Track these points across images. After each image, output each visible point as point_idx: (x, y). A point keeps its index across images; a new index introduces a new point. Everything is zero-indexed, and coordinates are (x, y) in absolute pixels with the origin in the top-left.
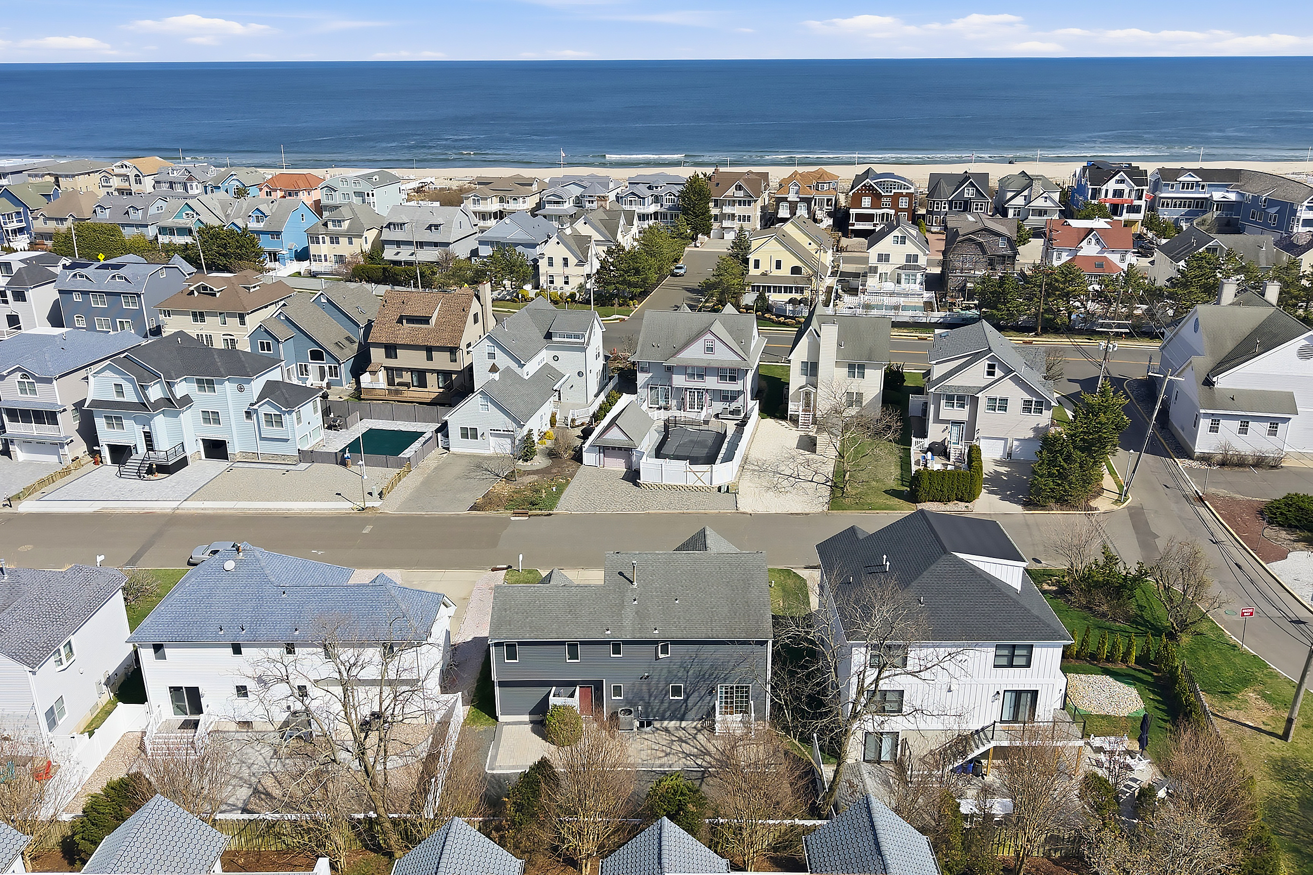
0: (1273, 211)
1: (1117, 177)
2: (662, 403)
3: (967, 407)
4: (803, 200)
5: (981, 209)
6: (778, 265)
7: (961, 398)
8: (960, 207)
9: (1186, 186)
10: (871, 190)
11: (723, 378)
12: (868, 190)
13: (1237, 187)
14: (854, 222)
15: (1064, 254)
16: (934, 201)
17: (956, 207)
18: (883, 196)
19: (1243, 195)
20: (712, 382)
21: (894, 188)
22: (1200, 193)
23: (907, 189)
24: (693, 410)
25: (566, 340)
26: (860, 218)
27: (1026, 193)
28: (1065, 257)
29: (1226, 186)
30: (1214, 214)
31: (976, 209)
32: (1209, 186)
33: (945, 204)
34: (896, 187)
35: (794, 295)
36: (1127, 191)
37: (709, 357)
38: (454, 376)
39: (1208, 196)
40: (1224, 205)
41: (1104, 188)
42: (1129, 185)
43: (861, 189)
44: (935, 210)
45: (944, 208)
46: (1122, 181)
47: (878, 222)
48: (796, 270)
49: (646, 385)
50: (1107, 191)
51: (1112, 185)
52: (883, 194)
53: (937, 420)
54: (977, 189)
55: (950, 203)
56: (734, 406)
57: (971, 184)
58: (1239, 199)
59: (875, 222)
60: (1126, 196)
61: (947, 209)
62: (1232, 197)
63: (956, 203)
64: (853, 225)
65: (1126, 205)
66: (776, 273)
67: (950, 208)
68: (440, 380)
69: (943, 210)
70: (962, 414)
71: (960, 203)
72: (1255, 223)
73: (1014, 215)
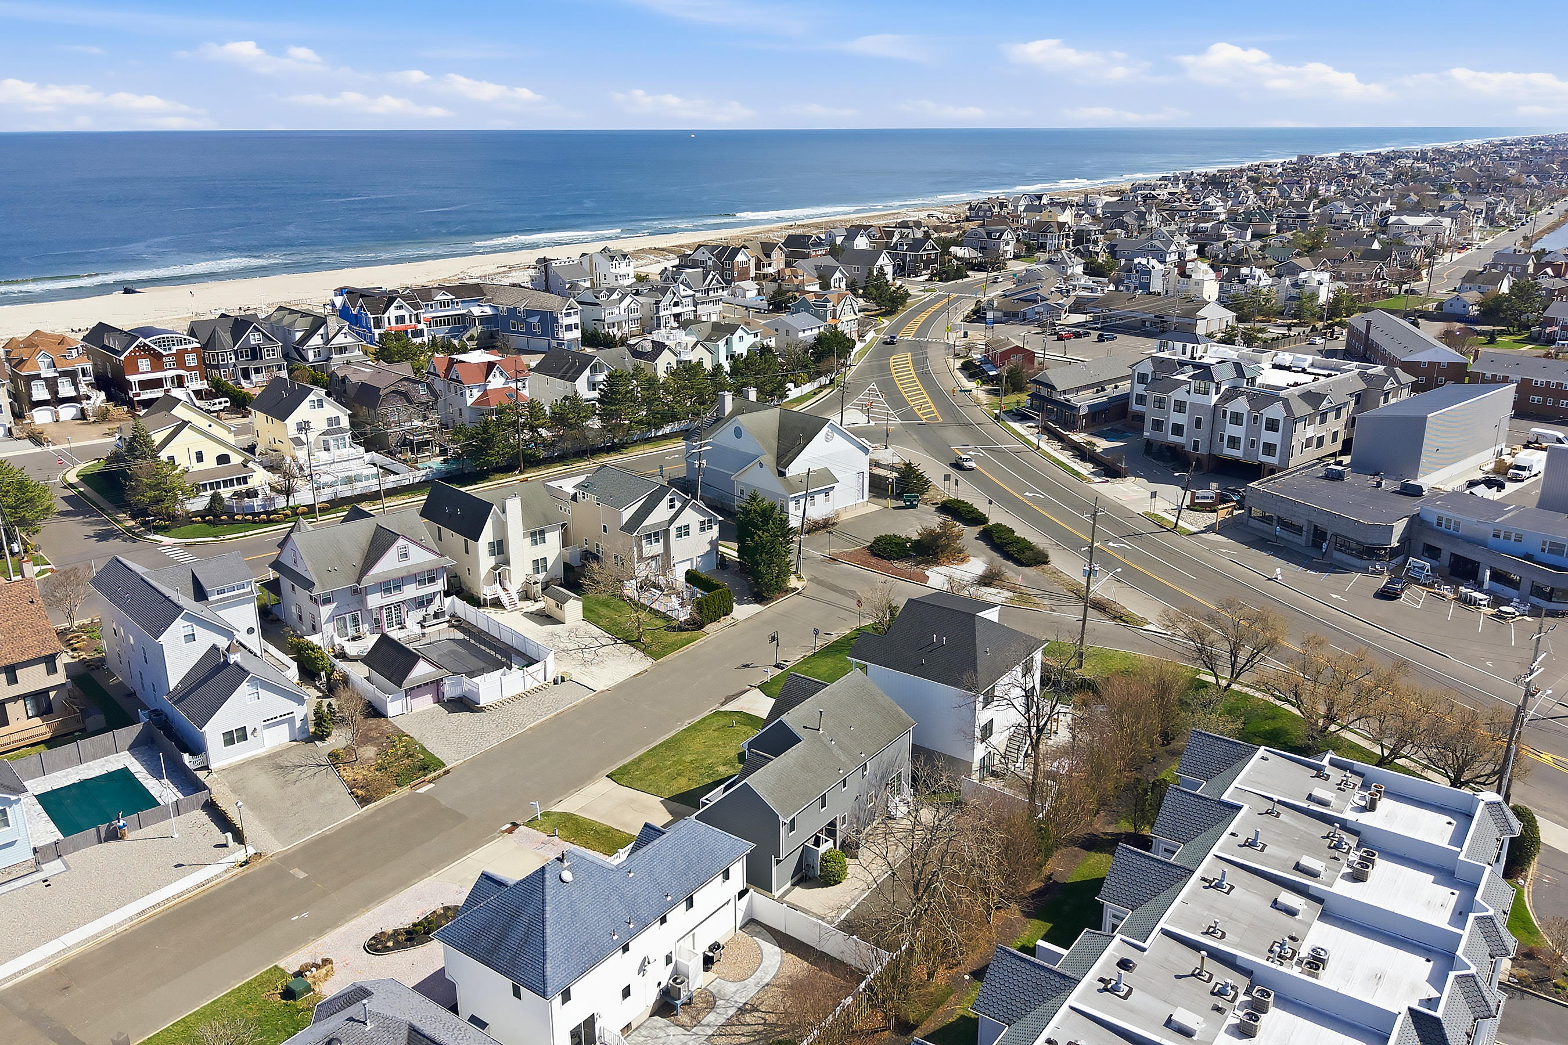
0: (534, 320)
1: (395, 304)
2: (351, 632)
3: (661, 541)
4: (63, 374)
5: (274, 355)
6: (200, 457)
7: (656, 534)
8: (247, 356)
9: (443, 304)
10: (147, 350)
11: (422, 582)
12: (142, 350)
13: (488, 301)
14: (138, 391)
15: (475, 391)
16: (217, 353)
17: (242, 357)
18: (164, 356)
19: (496, 308)
20: (411, 591)
21: (173, 345)
22: (456, 310)
23: (190, 343)
24: (392, 628)
25: (237, 592)
26: (145, 385)
27: (322, 331)
28: (477, 393)
29: (477, 301)
30: (476, 330)
31: (269, 355)
32: (462, 302)
33: (230, 354)
34: (175, 342)
35: (237, 488)
36: (407, 317)
37: (405, 563)
38: (52, 694)
39: (464, 311)
40: (485, 320)
41: (386, 315)
42: (408, 310)
43: (134, 351)
44: (221, 363)
45: (231, 359)
46: (401, 307)
47: (169, 387)
48: (223, 459)
49: (331, 619)
50: (389, 319)
51: (392, 312)
52: (164, 353)
53: (641, 558)
54: (263, 334)
55: (236, 352)
56: (432, 609)
57: (256, 329)
58: (494, 313)
59: (165, 388)
60: (407, 322)
61: (234, 360)
62: (489, 311)
63: (242, 352)
64: (138, 395)
65: (409, 331)
66: (200, 466)
67: (237, 359)
68: (28, 706)
69: (230, 362)
70: (658, 548)
71: (246, 352)
72: (518, 332)
73: (315, 356)
